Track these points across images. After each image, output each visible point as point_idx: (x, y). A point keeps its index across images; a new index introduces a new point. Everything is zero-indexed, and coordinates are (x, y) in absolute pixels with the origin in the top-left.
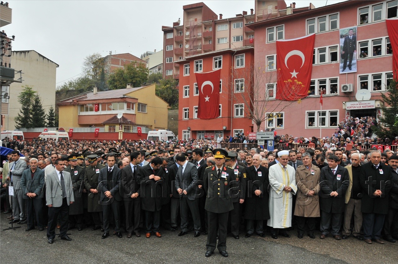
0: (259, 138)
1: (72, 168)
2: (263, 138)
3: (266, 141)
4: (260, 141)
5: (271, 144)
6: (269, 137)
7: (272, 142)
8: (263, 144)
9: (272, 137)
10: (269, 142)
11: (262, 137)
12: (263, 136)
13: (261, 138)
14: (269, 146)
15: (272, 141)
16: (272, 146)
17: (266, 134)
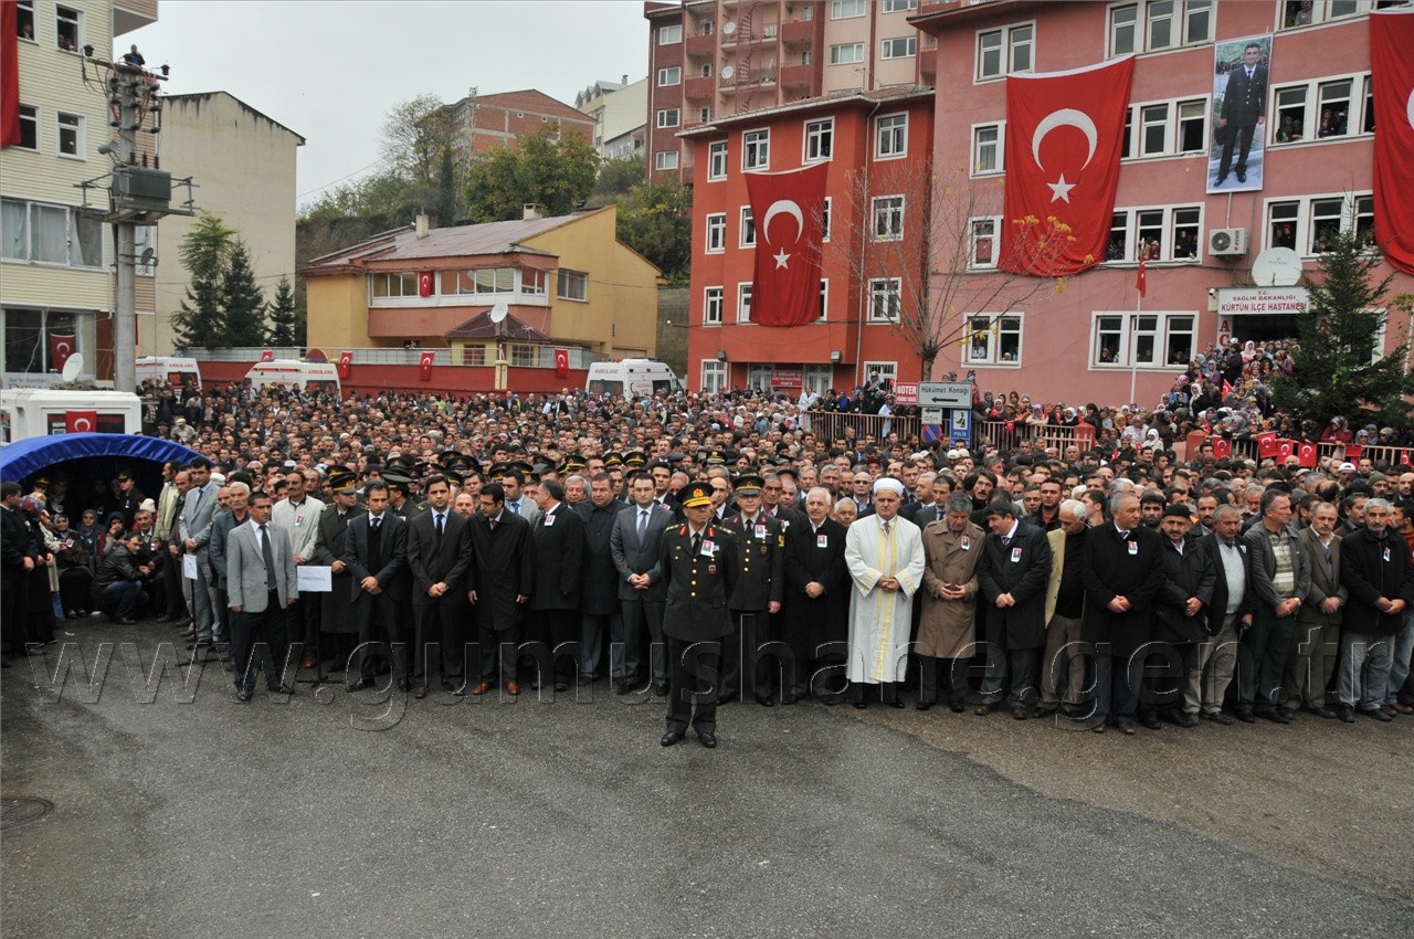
0: (925, 400)
1: (340, 512)
2: (938, 403)
3: (947, 413)
4: (928, 411)
5: (961, 422)
6: (956, 401)
7: (966, 417)
8: (939, 422)
9: (966, 401)
10: (957, 415)
11: (935, 400)
12: (939, 396)
13: (933, 403)
14: (957, 426)
15: (966, 413)
16: (966, 428)
17: (947, 390)
